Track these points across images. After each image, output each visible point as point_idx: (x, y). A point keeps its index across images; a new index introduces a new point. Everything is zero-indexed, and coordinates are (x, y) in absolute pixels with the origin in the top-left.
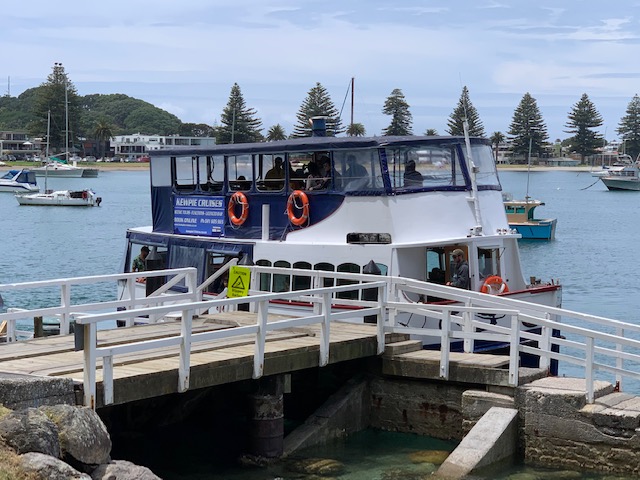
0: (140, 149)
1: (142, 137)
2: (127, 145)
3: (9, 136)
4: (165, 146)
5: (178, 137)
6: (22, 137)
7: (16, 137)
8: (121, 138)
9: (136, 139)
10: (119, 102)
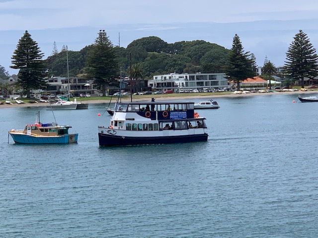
0: (171, 84)
3: (75, 81)
4: (189, 81)
5: (199, 74)
8: (160, 76)
9: (170, 78)
10: (197, 46)
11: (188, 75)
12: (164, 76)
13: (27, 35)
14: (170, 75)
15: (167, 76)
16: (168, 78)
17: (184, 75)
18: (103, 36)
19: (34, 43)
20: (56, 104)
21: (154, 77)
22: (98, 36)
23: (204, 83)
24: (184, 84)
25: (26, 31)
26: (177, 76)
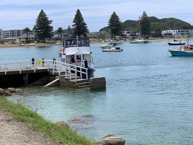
0: (171, 34)
1: (171, 31)
2: (167, 33)
3: (132, 33)
4: (178, 33)
5: (182, 30)
6: (136, 33)
7: (134, 32)
8: (165, 31)
9: (169, 32)
10: (171, 20)
11: (177, 31)
12: (167, 31)
13: (114, 13)
14: (169, 30)
15: (168, 31)
16: (168, 32)
17: (176, 31)
18: (145, 14)
19: (117, 16)
20: (134, 41)
21: (162, 31)
22: (143, 14)
23: (184, 34)
24: (176, 34)
25: (114, 12)
26: (173, 31)
